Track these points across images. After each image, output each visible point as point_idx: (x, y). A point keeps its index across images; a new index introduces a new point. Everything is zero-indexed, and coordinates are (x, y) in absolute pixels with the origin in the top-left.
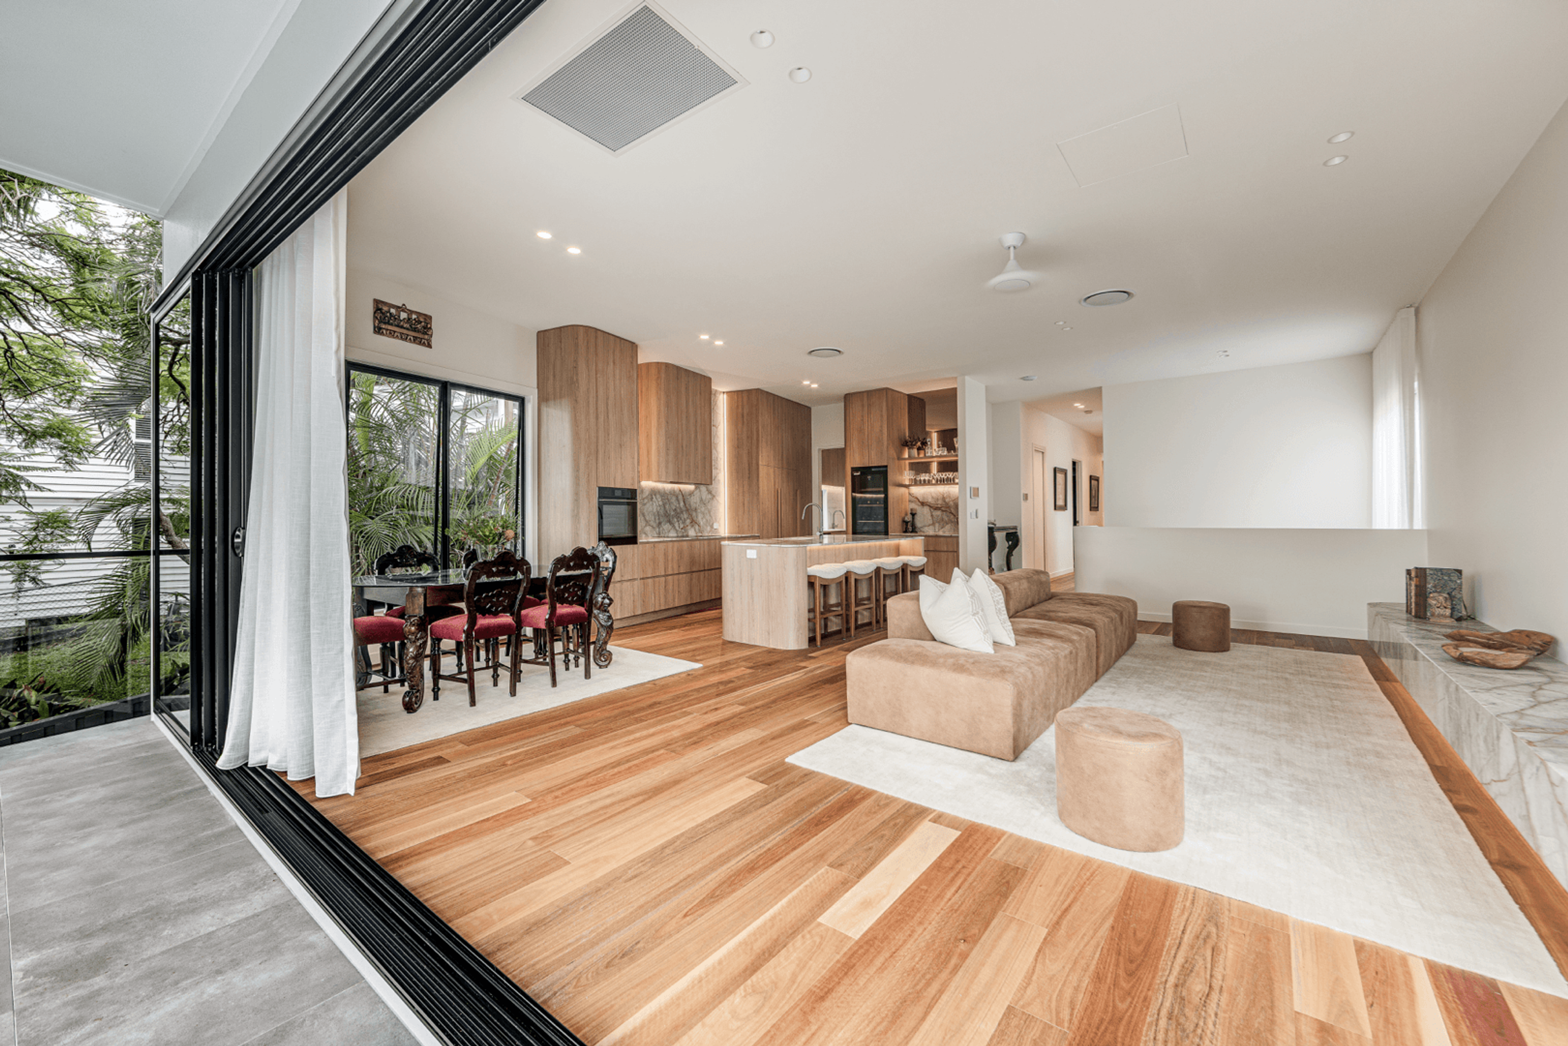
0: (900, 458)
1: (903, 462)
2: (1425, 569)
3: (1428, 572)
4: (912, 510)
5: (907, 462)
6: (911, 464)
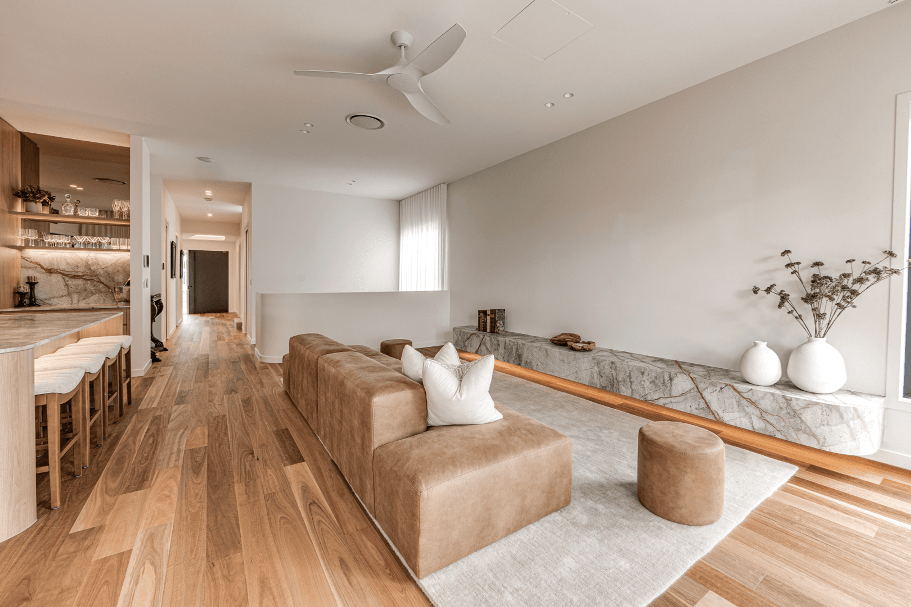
0: (11, 210)
1: (14, 216)
2: (495, 310)
3: (497, 311)
4: (28, 278)
5: (20, 217)
6: (24, 221)
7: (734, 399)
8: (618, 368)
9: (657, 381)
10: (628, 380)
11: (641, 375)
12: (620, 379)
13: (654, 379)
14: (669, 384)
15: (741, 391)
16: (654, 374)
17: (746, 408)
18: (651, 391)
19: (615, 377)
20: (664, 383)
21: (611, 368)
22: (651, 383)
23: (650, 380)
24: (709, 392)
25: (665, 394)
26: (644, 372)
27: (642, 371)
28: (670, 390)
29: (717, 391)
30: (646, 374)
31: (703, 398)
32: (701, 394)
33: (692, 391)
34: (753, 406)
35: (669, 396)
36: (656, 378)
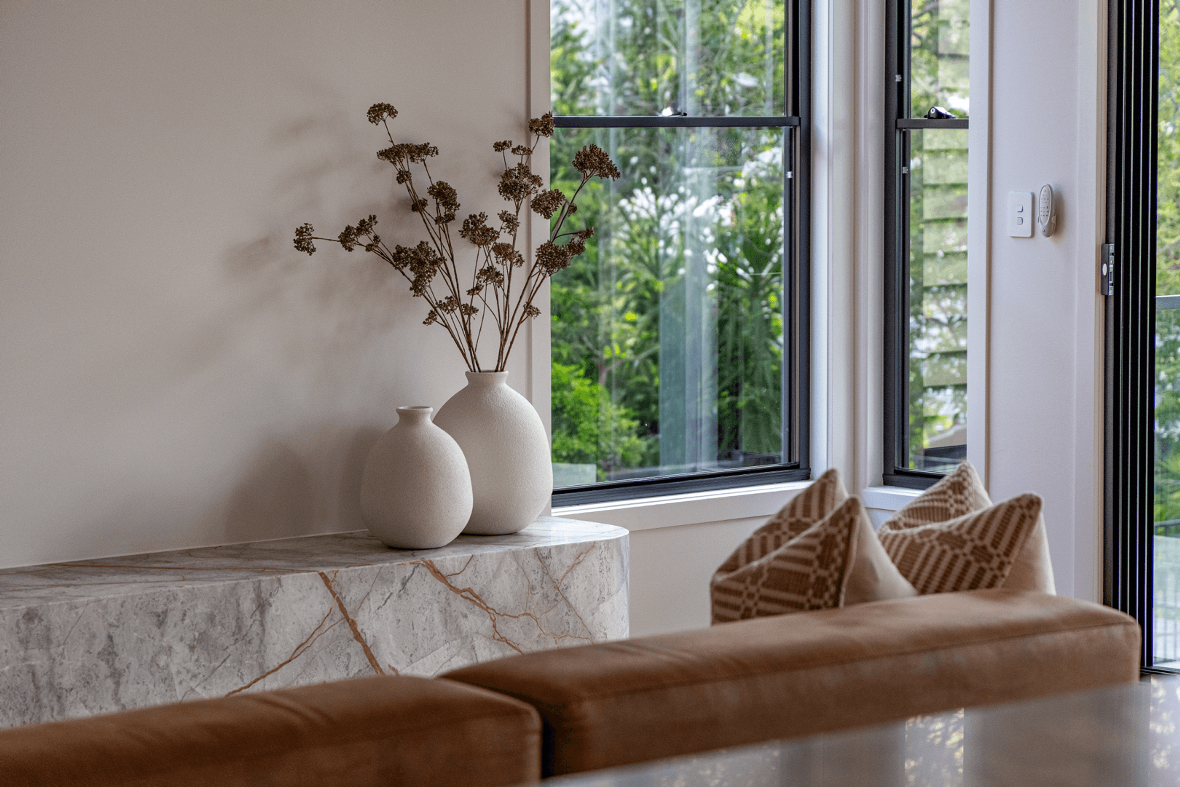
7: (436, 605)
8: (56, 634)
9: (215, 632)
10: (103, 668)
11: (155, 631)
12: (67, 681)
13: (203, 626)
14: (256, 628)
15: (451, 571)
16: (202, 608)
17: (462, 620)
18: (193, 684)
19: (43, 681)
20: (239, 628)
21: (24, 642)
22: (192, 648)
23: (189, 636)
24: (373, 608)
25: (245, 671)
26: (165, 613)
27: (159, 610)
28: (261, 651)
29: (394, 597)
30: (173, 618)
31: (358, 636)
32: (353, 624)
33: (327, 624)
34: (477, 608)
35: (256, 674)
36: (211, 618)
